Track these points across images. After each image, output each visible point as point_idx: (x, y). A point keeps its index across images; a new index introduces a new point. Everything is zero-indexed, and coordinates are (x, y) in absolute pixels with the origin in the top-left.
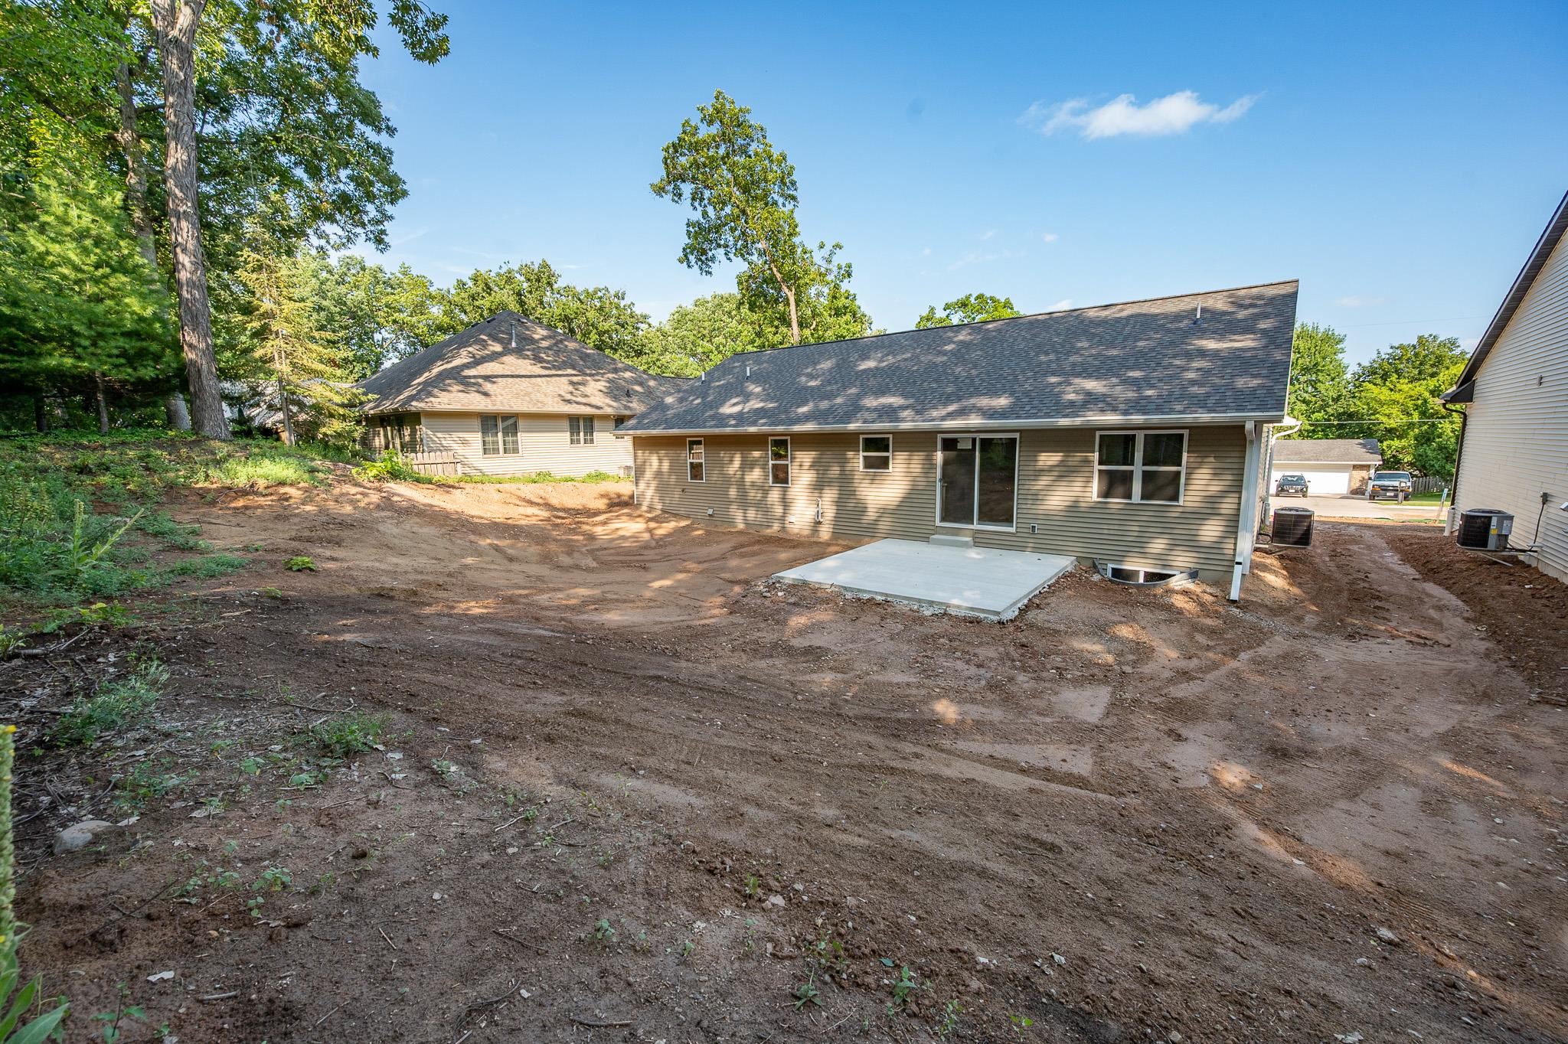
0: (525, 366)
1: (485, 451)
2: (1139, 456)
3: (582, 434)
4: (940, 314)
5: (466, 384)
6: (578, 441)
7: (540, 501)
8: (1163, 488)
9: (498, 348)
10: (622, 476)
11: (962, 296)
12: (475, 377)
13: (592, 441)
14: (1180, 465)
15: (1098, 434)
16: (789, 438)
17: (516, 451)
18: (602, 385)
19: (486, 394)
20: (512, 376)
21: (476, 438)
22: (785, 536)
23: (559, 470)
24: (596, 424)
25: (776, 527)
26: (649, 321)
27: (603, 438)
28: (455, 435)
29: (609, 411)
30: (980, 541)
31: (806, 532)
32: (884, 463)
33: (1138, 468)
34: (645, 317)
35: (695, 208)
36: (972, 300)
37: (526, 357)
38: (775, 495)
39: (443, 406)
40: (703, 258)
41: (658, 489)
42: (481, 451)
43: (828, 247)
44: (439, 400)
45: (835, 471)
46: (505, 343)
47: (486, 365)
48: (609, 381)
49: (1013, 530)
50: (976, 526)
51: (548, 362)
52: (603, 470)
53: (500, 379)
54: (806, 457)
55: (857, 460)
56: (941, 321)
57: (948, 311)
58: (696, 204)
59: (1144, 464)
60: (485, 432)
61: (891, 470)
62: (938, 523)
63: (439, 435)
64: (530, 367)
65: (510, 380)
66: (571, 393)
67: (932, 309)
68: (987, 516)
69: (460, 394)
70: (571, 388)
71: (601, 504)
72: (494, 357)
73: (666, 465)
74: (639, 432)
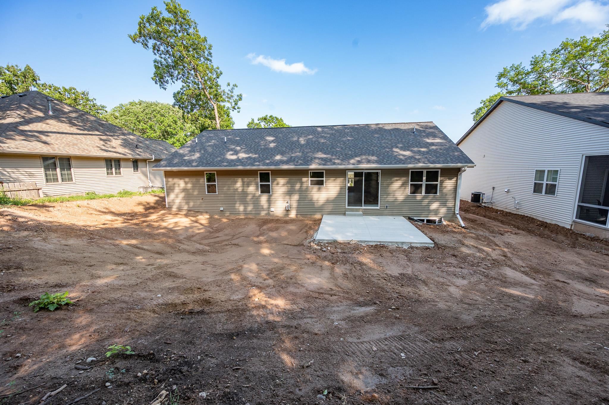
0: (65, 127)
1: (47, 180)
2: (424, 178)
3: (114, 169)
4: (256, 121)
5: (27, 135)
6: (112, 173)
7: (107, 211)
8: (431, 189)
9: (41, 114)
10: (142, 192)
11: (264, 115)
12: (30, 131)
13: (120, 173)
14: (437, 181)
15: (410, 171)
16: (270, 172)
17: (71, 179)
18: (119, 142)
19: (45, 143)
20: (59, 133)
21: (40, 172)
22: (269, 217)
23: (100, 190)
24: (122, 163)
25: (263, 213)
26: (106, 109)
27: (127, 171)
28: (22, 170)
29: (130, 156)
30: (366, 213)
31: (281, 215)
32: (321, 183)
33: (424, 183)
34: (103, 107)
35: (155, 54)
36: (268, 117)
37: (62, 122)
38: (264, 199)
39: (12, 150)
40: (162, 80)
41: (184, 198)
42: (44, 180)
43: (231, 86)
44: (6, 145)
45: (298, 186)
46: (46, 112)
47: (35, 124)
48: (123, 139)
49: (378, 208)
50: (363, 207)
51: (80, 126)
52: (128, 189)
53: (50, 134)
54: (282, 181)
55: (307, 181)
56: (257, 124)
57: (260, 121)
58: (156, 52)
59: (426, 182)
60: (47, 168)
61: (324, 186)
62: (347, 207)
63: (8, 170)
64: (68, 128)
65: (59, 135)
66: (104, 145)
67: (253, 120)
68: (367, 202)
69: (23, 142)
70: (102, 143)
71: (140, 209)
72: (39, 120)
73: (189, 186)
74: (169, 169)
